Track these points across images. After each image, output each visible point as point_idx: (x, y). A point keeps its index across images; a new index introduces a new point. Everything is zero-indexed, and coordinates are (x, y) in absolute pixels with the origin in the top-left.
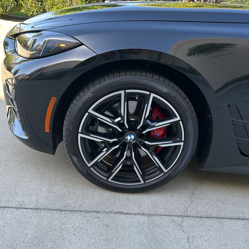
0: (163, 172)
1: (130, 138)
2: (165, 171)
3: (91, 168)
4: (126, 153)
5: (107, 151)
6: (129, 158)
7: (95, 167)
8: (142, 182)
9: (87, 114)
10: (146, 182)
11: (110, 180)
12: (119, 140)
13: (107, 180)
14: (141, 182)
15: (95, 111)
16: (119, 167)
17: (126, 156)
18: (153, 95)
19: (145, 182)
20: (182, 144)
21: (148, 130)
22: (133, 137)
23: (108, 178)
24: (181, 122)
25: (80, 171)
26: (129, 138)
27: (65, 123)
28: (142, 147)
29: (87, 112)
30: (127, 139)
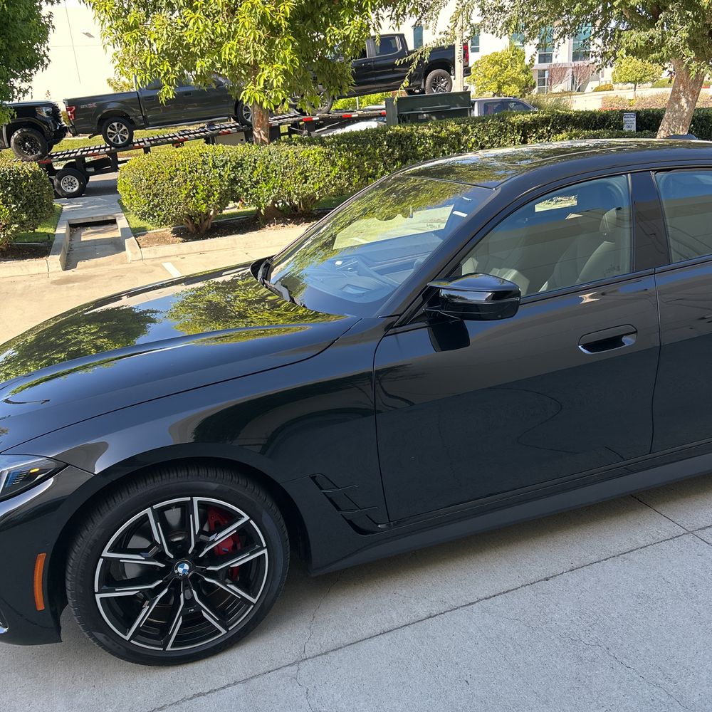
0: (251, 603)
1: (183, 569)
2: (254, 601)
3: (132, 641)
4: (182, 596)
5: (150, 605)
6: (190, 602)
7: (139, 637)
8: (224, 632)
9: (101, 561)
10: (230, 629)
11: (169, 648)
12: (166, 579)
13: (164, 649)
14: (220, 632)
15: (114, 552)
16: (178, 622)
17: (185, 600)
18: (196, 499)
19: (228, 631)
20: (265, 551)
21: (206, 550)
22: (186, 567)
23: (165, 646)
24: (252, 522)
25: (113, 653)
26: (180, 570)
27: (68, 585)
28: (206, 577)
29: (101, 557)
30: (178, 573)
